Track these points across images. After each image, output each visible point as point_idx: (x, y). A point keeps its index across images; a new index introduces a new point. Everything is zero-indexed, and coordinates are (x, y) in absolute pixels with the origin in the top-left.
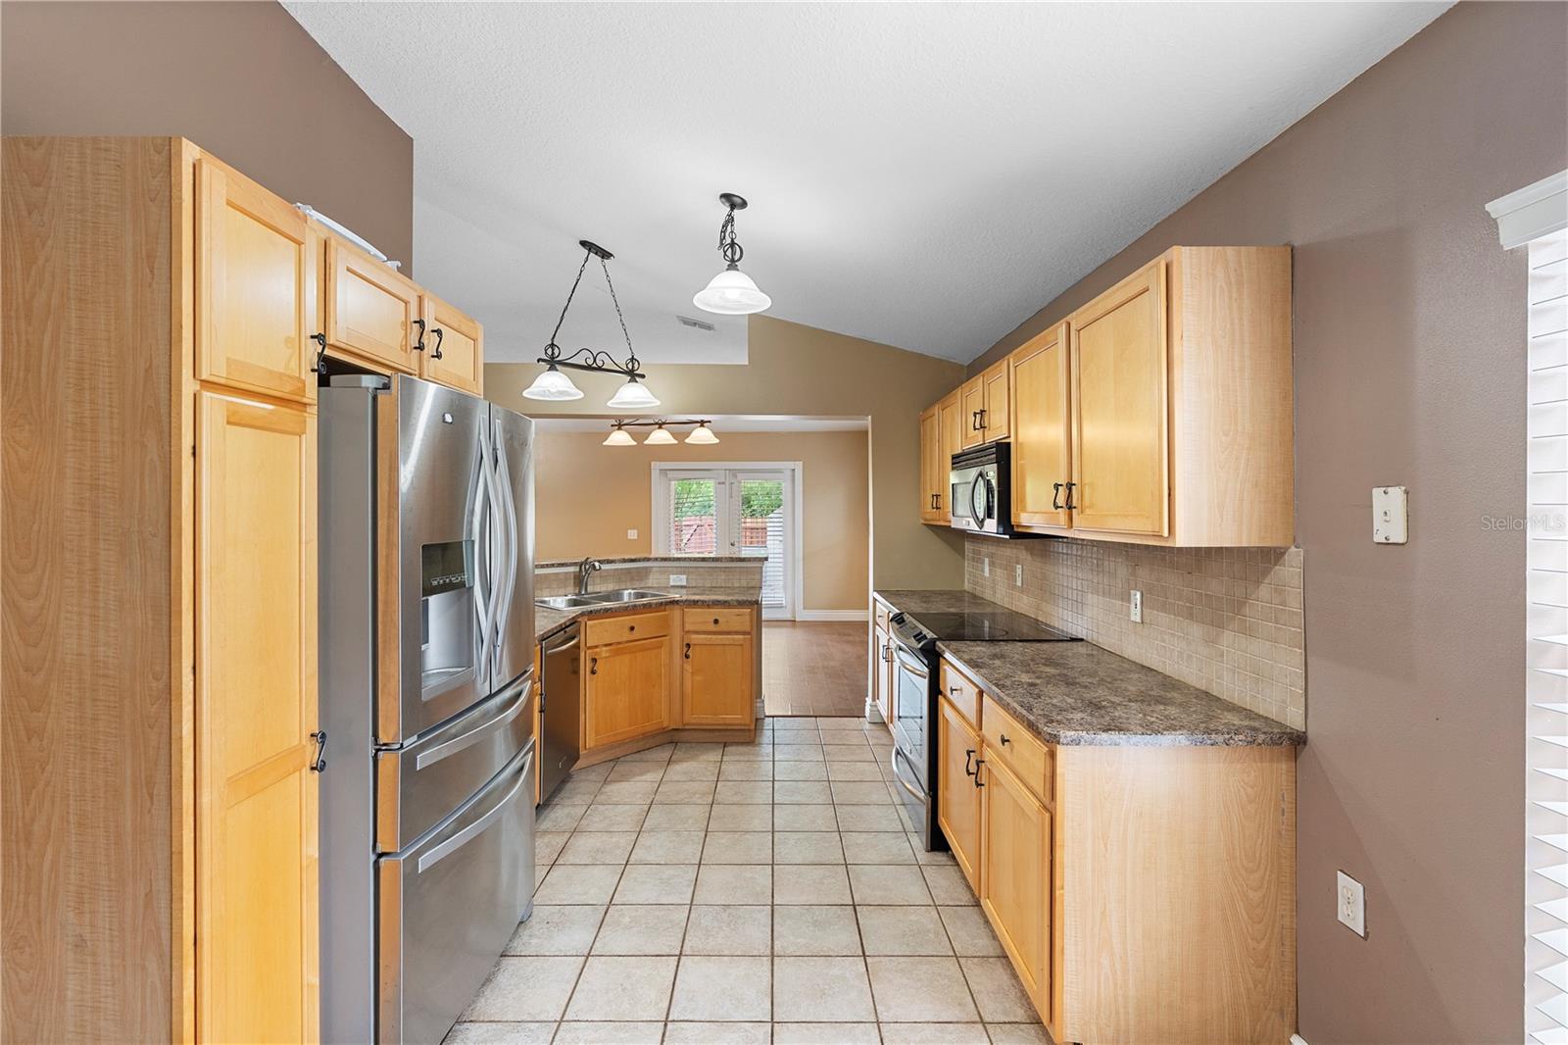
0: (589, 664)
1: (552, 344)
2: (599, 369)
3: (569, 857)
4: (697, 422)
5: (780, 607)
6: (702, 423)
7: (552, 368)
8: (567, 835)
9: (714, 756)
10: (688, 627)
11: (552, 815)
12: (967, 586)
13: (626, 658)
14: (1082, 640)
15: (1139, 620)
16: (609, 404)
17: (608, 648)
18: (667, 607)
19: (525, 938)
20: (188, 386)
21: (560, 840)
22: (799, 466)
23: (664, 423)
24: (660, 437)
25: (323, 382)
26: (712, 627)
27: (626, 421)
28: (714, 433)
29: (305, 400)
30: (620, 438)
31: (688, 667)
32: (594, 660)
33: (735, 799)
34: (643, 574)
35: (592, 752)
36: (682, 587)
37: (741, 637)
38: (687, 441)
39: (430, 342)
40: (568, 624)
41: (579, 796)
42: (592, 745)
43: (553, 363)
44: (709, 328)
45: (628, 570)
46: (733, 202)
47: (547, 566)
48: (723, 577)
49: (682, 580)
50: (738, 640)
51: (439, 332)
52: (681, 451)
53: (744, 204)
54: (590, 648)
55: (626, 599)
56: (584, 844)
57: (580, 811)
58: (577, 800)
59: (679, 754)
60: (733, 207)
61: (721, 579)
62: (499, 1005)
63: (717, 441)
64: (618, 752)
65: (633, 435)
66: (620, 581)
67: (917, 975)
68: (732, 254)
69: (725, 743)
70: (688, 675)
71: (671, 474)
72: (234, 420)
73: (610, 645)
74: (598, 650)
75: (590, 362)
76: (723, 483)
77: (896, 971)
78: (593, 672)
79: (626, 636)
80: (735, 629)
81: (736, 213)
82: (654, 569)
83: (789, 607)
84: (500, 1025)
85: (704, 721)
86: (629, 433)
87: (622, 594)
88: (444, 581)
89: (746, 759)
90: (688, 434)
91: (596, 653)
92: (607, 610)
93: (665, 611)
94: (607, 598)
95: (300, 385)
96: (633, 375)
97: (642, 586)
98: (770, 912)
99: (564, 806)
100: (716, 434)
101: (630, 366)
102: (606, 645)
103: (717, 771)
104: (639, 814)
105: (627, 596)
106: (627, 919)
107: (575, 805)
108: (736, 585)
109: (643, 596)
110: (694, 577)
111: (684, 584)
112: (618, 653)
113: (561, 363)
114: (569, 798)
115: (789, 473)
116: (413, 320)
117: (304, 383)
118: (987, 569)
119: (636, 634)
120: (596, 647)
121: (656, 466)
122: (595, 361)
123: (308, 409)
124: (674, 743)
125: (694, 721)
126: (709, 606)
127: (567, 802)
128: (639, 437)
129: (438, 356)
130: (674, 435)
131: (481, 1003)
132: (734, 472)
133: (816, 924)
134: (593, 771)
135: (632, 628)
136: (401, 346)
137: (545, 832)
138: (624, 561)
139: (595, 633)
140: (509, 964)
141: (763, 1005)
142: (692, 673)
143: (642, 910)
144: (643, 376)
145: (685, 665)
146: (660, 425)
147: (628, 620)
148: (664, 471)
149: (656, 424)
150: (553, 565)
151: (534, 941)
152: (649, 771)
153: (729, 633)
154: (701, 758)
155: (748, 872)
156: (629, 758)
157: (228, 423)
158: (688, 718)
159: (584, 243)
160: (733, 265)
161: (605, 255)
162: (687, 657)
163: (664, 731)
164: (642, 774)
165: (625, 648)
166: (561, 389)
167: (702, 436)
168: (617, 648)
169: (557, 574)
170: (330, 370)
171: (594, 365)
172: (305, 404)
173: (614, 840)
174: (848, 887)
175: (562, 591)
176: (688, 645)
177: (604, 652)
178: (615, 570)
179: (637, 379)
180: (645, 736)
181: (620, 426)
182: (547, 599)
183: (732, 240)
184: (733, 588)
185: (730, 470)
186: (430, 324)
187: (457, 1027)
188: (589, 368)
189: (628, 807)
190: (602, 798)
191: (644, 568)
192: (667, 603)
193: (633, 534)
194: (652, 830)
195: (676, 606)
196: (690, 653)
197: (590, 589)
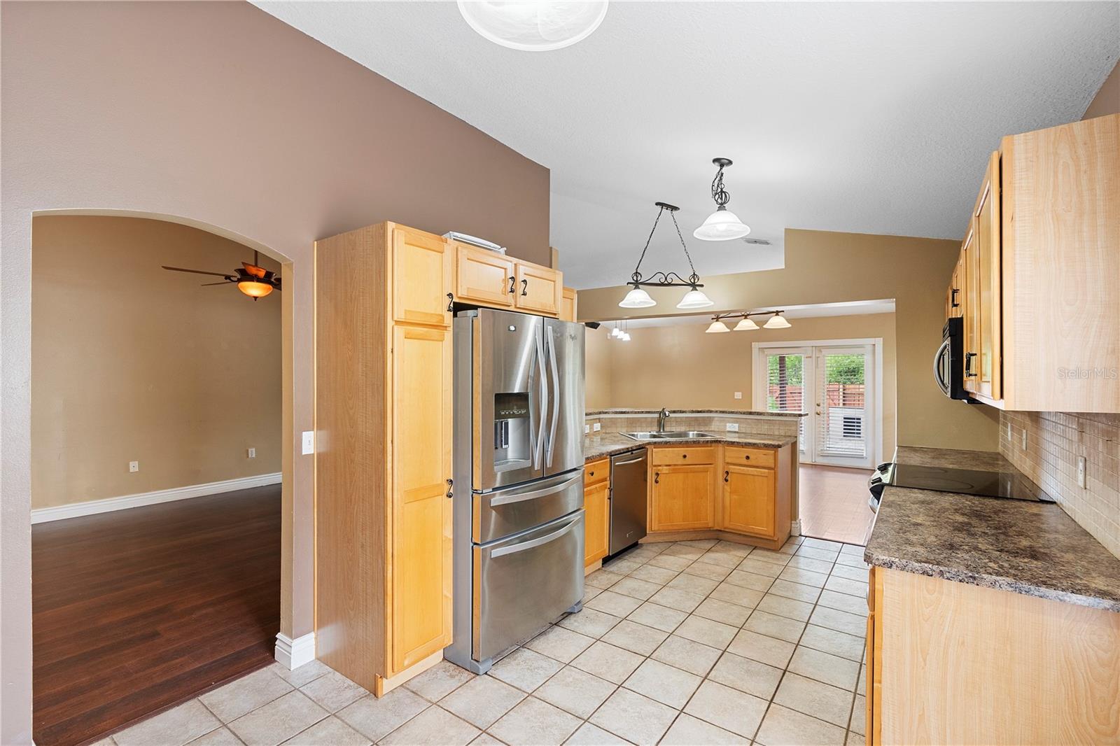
0: (654, 477)
1: (637, 272)
2: (669, 284)
3: (616, 589)
4: (773, 312)
5: (861, 457)
6: (777, 313)
7: (637, 287)
8: (621, 577)
9: (742, 553)
10: (728, 460)
11: (620, 565)
12: (1000, 449)
13: (681, 476)
14: (1055, 503)
15: (1082, 486)
16: (678, 306)
17: (668, 467)
18: (713, 444)
19: (572, 621)
20: (390, 323)
21: (616, 578)
22: (879, 342)
23: (748, 315)
24: (746, 325)
25: (455, 315)
26: (745, 461)
27: (721, 315)
28: (787, 320)
29: (445, 325)
30: (718, 327)
31: (727, 488)
32: (657, 474)
33: (740, 583)
34: (708, 421)
35: (655, 534)
36: (735, 432)
37: (766, 471)
38: (765, 326)
39: (520, 288)
40: (635, 448)
41: (641, 558)
42: (656, 528)
43: (637, 284)
44: (767, 243)
45: (696, 418)
46: (721, 162)
47: (639, 412)
48: (766, 427)
49: (735, 427)
50: (764, 473)
51: (525, 281)
52: (763, 334)
53: (730, 162)
54: (655, 466)
55: (691, 436)
56: (629, 584)
57: (636, 566)
58: (638, 560)
59: (719, 547)
60: (722, 166)
61: (764, 428)
62: (543, 646)
63: (790, 325)
64: (676, 538)
65: (727, 325)
66: (690, 425)
67: (805, 728)
68: (721, 197)
69: (756, 547)
70: (727, 495)
71: (767, 352)
72: (408, 336)
73: (669, 465)
74: (660, 468)
75: (663, 280)
76: (810, 357)
77: (789, 719)
78: (657, 482)
79: (681, 461)
80: (761, 465)
81: (725, 169)
82: (716, 419)
83: (870, 459)
84: (539, 655)
85: (740, 528)
86: (724, 323)
87: (688, 434)
88: (509, 413)
89: (765, 560)
90: (766, 322)
91: (659, 470)
92: (666, 443)
93: (711, 447)
94: (679, 435)
95: (441, 318)
96: (694, 286)
97: (707, 429)
98: (719, 655)
99: (629, 561)
100: (789, 321)
101: (692, 281)
102: (667, 466)
103: (738, 563)
104: (670, 576)
105: (692, 435)
106: (629, 629)
107: (635, 562)
108: (777, 433)
109: (703, 435)
110: (745, 426)
111: (737, 430)
112: (675, 471)
113: (642, 283)
114: (634, 557)
115: (870, 348)
116: (509, 277)
117: (443, 316)
118: (1009, 434)
119: (687, 461)
120: (660, 466)
121: (755, 345)
122: (666, 279)
123: (448, 329)
124: (719, 540)
125: (731, 527)
126: (743, 447)
127: (632, 559)
128: (731, 326)
129: (524, 294)
130: (757, 323)
131: (536, 643)
132: (819, 348)
133: (748, 671)
134: (657, 546)
135: (685, 456)
136: (502, 291)
137: (611, 572)
138: (693, 412)
139: (657, 457)
140: (557, 629)
141: (681, 701)
142: (730, 493)
143: (640, 628)
144: (702, 286)
145: (726, 487)
146: (746, 317)
147: (682, 451)
148: (762, 349)
149: (743, 315)
150: (642, 412)
151: (576, 624)
152: (690, 553)
153: (757, 467)
154: (731, 553)
155: (721, 628)
156: (683, 543)
157: (406, 338)
158: (727, 524)
159: (657, 204)
160: (722, 207)
161: (674, 208)
162: (726, 480)
163: (709, 530)
164: (686, 554)
165: (679, 469)
166: (643, 300)
167: (777, 322)
168: (674, 469)
169: (646, 418)
170: (457, 308)
171: (666, 282)
172: (446, 327)
173: (647, 586)
174: (789, 658)
175: (649, 429)
176: (727, 473)
177: (665, 470)
178: (686, 417)
179: (697, 288)
180: (696, 531)
181: (717, 319)
182: (635, 433)
183: (722, 189)
184: (774, 435)
185: (816, 347)
186: (521, 277)
187: (521, 649)
188: (662, 284)
189: (666, 570)
190: (653, 562)
191: (708, 417)
192: (712, 442)
193: (738, 395)
194: (670, 587)
195: (720, 445)
196: (728, 478)
197: (667, 429)
